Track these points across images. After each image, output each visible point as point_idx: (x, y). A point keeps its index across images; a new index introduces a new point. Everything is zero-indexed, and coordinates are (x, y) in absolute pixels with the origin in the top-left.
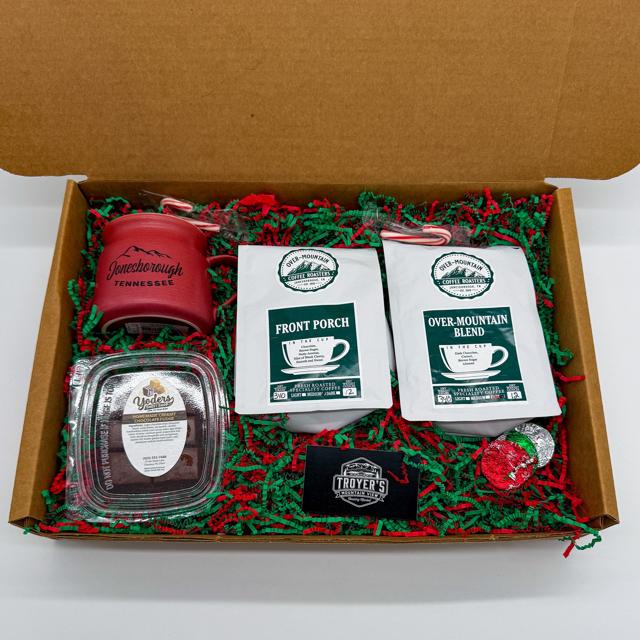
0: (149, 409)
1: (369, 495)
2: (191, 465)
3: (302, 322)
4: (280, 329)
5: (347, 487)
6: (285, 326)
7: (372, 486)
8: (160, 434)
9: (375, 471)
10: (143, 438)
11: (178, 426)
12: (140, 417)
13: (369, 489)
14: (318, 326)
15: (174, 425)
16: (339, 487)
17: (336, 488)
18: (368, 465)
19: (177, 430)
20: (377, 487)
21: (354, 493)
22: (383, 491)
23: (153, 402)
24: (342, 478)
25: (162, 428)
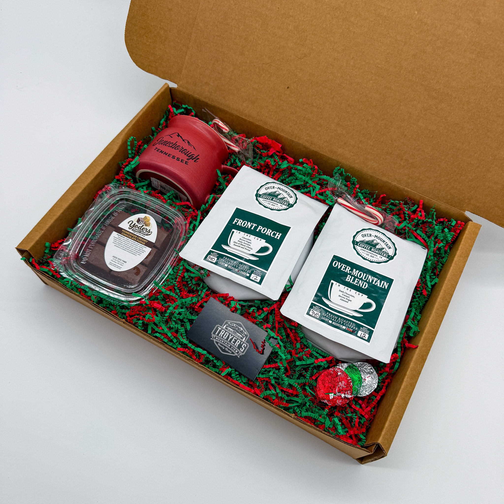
0: (134, 231)
1: (232, 349)
2: (137, 275)
3: (252, 223)
4: (236, 221)
5: (221, 336)
6: (241, 221)
7: (237, 344)
8: (131, 248)
9: (244, 336)
10: (121, 245)
11: (144, 249)
12: (127, 232)
13: (234, 345)
14: (260, 230)
15: (143, 247)
16: (216, 334)
17: (214, 333)
18: (242, 329)
19: (142, 251)
20: (240, 346)
21: (224, 342)
22: (242, 351)
23: (139, 228)
24: (221, 329)
25: (134, 246)
